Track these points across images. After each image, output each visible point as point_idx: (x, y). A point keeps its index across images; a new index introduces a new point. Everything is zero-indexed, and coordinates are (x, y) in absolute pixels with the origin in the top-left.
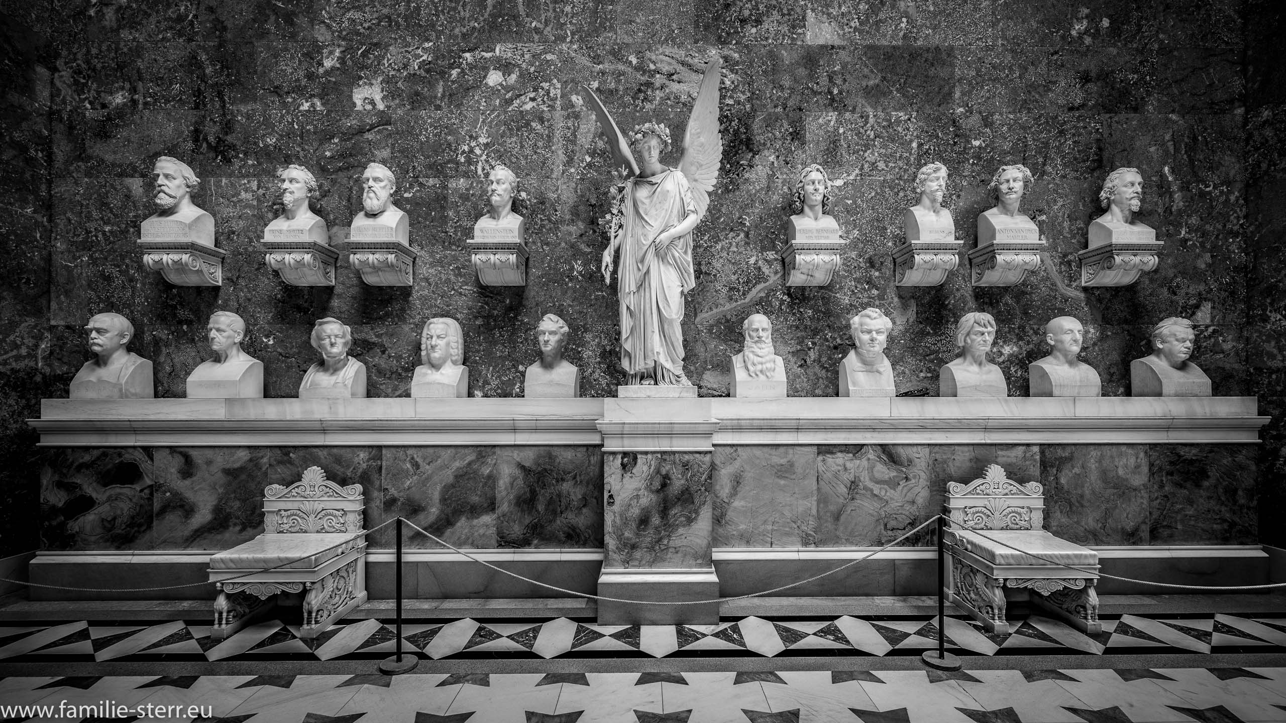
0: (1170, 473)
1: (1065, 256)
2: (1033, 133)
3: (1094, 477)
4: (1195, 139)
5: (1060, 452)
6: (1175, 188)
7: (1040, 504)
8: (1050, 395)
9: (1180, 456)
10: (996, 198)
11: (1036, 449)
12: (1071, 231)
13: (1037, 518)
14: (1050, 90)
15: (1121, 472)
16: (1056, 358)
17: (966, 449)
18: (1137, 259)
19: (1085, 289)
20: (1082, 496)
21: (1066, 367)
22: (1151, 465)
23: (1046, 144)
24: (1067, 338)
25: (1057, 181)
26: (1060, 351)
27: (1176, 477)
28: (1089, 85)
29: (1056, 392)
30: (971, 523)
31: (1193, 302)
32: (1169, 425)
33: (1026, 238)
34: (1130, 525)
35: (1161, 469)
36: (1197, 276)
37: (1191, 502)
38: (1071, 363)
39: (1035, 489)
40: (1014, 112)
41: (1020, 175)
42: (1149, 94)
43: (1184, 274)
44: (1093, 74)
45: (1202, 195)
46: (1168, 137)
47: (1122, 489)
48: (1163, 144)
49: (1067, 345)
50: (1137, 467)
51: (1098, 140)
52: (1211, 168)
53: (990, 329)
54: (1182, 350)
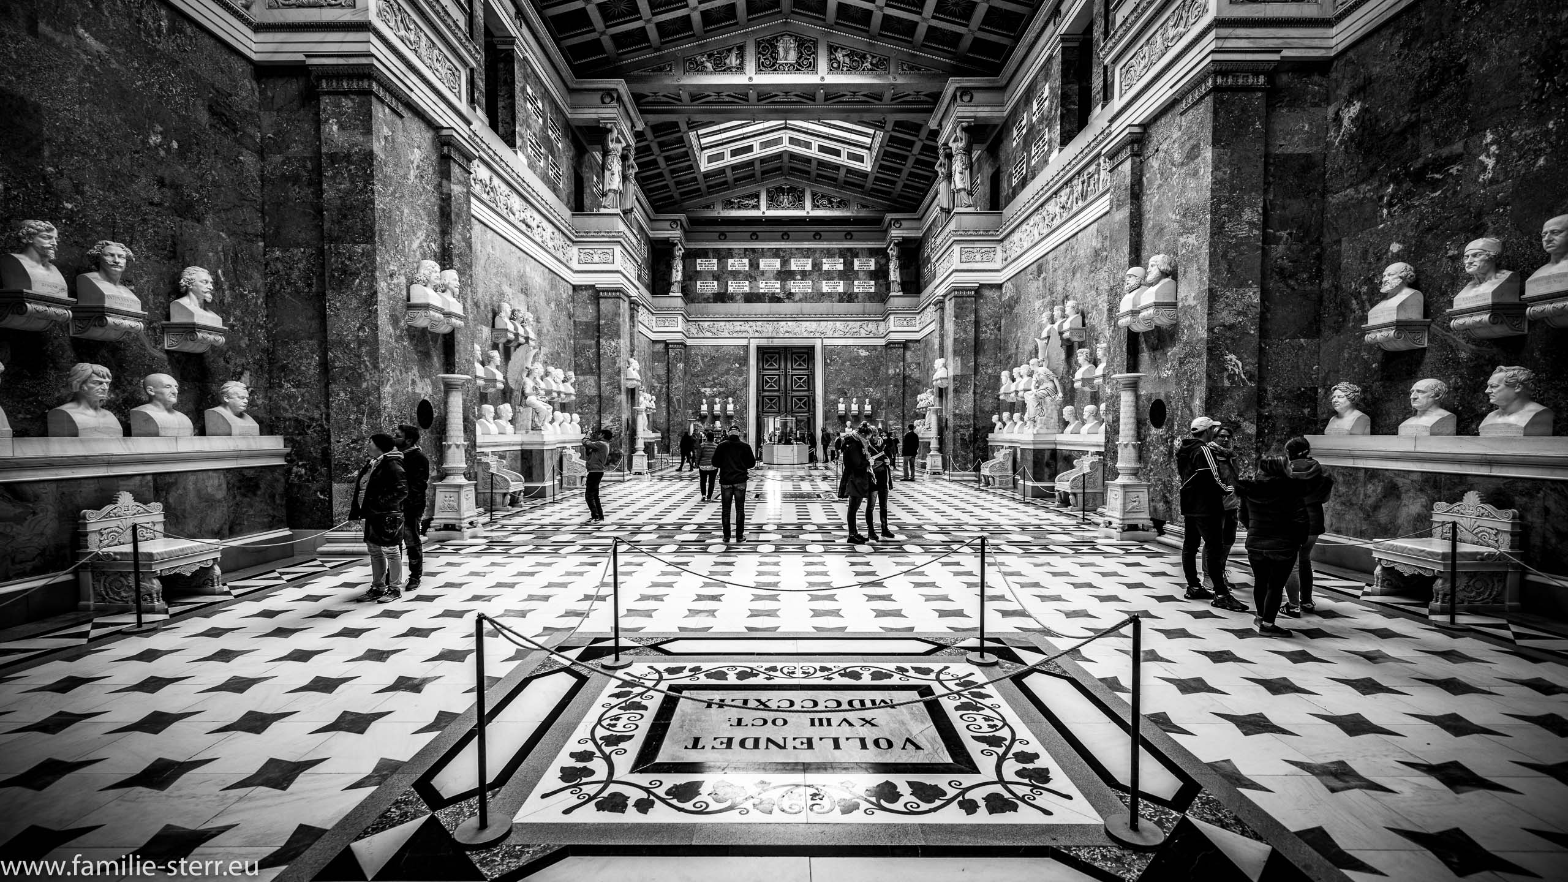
0: (239, 488)
1: (151, 323)
2: (121, 214)
3: (192, 495)
4: (236, 255)
5: (168, 479)
6: (225, 287)
7: (161, 518)
8: (157, 435)
9: (244, 476)
10: (98, 264)
11: (150, 478)
12: (155, 304)
13: (160, 528)
14: (133, 182)
15: (209, 490)
16: (156, 405)
17: (91, 481)
18: (211, 337)
19: (167, 352)
20: (185, 510)
21: (166, 413)
22: (228, 483)
23: (132, 226)
24: (167, 391)
25: (142, 260)
26: (160, 400)
27: (242, 490)
28: (164, 189)
29: (162, 432)
30: (106, 542)
31: (239, 370)
32: (237, 455)
33: (130, 306)
34: (216, 527)
35: (234, 485)
36: (240, 352)
37: (251, 506)
38: (169, 410)
39: (157, 508)
40: (103, 189)
41: (124, 254)
42: (207, 213)
43: (233, 349)
44: (167, 182)
45: (242, 296)
46: (220, 248)
47: (210, 502)
48: (217, 253)
49: (167, 397)
50: (220, 485)
51: (173, 236)
52: (246, 279)
53: (107, 380)
54: (242, 404)
